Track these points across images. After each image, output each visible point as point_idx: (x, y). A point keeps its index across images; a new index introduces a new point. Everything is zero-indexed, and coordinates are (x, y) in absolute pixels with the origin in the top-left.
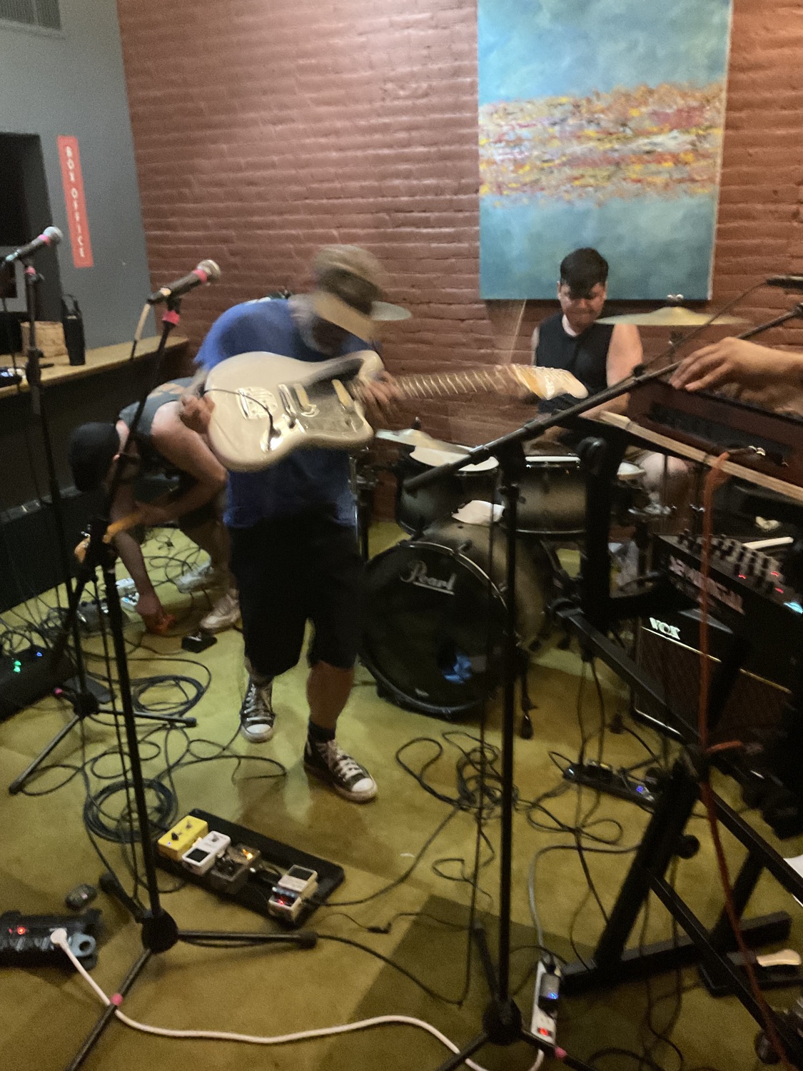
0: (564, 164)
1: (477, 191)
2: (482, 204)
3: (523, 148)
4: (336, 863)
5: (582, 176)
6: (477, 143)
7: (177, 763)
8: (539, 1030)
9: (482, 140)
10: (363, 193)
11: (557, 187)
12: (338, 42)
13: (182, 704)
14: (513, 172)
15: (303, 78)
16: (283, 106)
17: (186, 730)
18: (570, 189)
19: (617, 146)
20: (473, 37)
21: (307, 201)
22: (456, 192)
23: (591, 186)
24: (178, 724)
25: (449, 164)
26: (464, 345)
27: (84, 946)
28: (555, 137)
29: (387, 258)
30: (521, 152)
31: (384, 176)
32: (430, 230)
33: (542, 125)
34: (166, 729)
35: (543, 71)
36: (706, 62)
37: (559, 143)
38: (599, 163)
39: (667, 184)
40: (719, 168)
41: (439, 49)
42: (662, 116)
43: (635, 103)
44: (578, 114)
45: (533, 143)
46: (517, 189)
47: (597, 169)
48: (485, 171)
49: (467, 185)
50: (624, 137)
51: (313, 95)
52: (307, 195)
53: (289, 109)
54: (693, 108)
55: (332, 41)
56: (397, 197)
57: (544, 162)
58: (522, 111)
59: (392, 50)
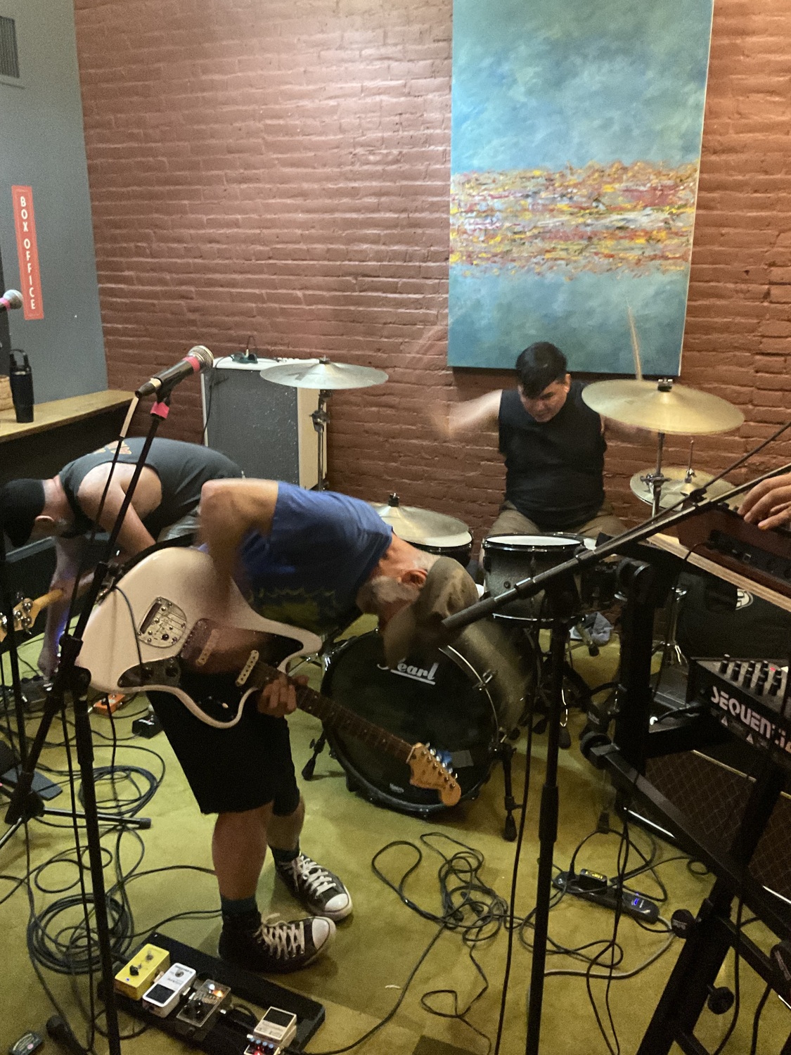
0: (535, 237)
1: (447, 259)
2: (450, 272)
3: (494, 219)
5: (554, 249)
6: (448, 212)
7: (130, 875)
9: (453, 210)
10: (330, 255)
11: (528, 259)
12: (306, 103)
13: (135, 801)
15: (270, 138)
16: (248, 166)
17: (138, 832)
18: (541, 262)
19: (589, 221)
20: (446, 107)
21: (271, 261)
22: (425, 259)
23: (563, 259)
24: (130, 826)
25: (419, 231)
28: (528, 210)
29: (353, 321)
30: (492, 223)
31: (351, 240)
32: (397, 296)
33: (515, 197)
34: (118, 830)
35: (516, 144)
36: (681, 143)
37: (531, 216)
38: (571, 237)
39: (639, 260)
40: (691, 247)
41: (412, 117)
42: (635, 194)
43: (609, 180)
44: (551, 188)
45: (504, 215)
46: (488, 259)
47: (569, 242)
48: (454, 240)
49: (436, 253)
50: (597, 212)
51: (280, 156)
52: (271, 255)
53: (255, 169)
54: (665, 187)
55: (301, 103)
56: (363, 261)
57: (515, 233)
58: (494, 181)
59: (363, 116)
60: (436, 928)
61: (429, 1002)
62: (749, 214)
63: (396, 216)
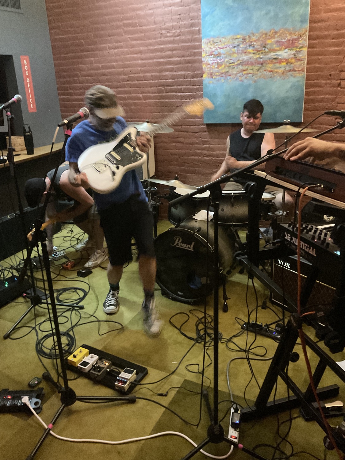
0: (239, 64)
1: (202, 77)
2: (204, 82)
3: (221, 58)
4: (144, 366)
5: (247, 69)
6: (201, 56)
7: (76, 325)
8: (231, 437)
9: (204, 54)
10: (153, 78)
11: (236, 75)
12: (141, 13)
13: (78, 299)
14: (217, 68)
15: (125, 29)
16: (117, 41)
17: (79, 310)
18: (242, 75)
19: (261, 56)
20: (199, 10)
21: (128, 82)
22: (193, 77)
23: (251, 74)
24: (76, 308)
25: (190, 65)
26: (197, 143)
27: (36, 404)
28: (235, 53)
29: (163, 106)
32: (182, 94)
33: (230, 48)
34: (71, 310)
35: (229, 24)
36: (300, 19)
37: (237, 55)
38: (254, 64)
39: (284, 72)
40: (306, 65)
41: (184, 15)
42: (281, 43)
43: (269, 38)
44: (245, 43)
45: (225, 55)
46: (219, 75)
47: (253, 66)
48: (205, 68)
49: (197, 74)
50: (265, 52)
51: (130, 36)
52: (128, 80)
53: (120, 42)
54: (294, 39)
55: (138, 12)
56: (167, 80)
57: (230, 63)
58: (220, 41)
59: (164, 16)
60: (193, 342)
61: (188, 368)
62: (331, 49)
63: (180, 59)
